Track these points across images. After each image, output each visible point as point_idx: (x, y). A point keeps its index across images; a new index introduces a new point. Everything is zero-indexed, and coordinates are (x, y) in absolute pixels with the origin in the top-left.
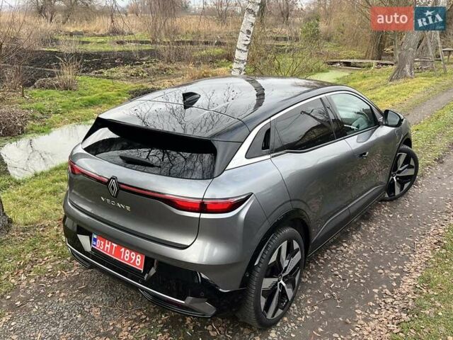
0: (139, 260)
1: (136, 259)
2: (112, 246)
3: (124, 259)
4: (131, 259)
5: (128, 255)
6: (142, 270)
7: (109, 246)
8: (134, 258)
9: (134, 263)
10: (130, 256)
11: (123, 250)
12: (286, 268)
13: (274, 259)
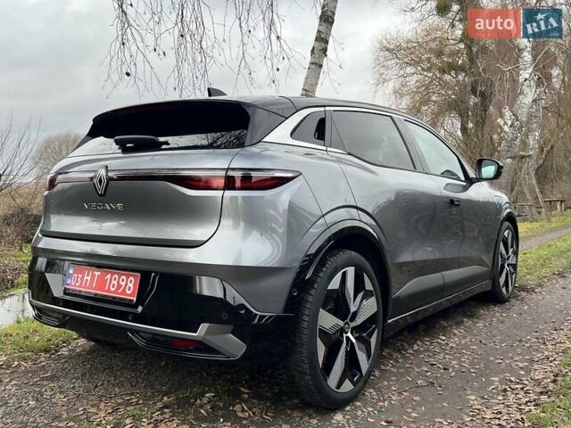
0: (131, 285)
1: (126, 285)
2: (93, 276)
3: (109, 290)
4: (119, 286)
5: (115, 283)
6: (135, 299)
7: (89, 278)
8: (124, 284)
9: (124, 292)
10: (118, 282)
11: (109, 276)
12: (355, 314)
13: (335, 284)
